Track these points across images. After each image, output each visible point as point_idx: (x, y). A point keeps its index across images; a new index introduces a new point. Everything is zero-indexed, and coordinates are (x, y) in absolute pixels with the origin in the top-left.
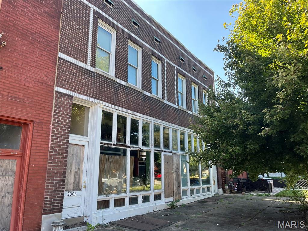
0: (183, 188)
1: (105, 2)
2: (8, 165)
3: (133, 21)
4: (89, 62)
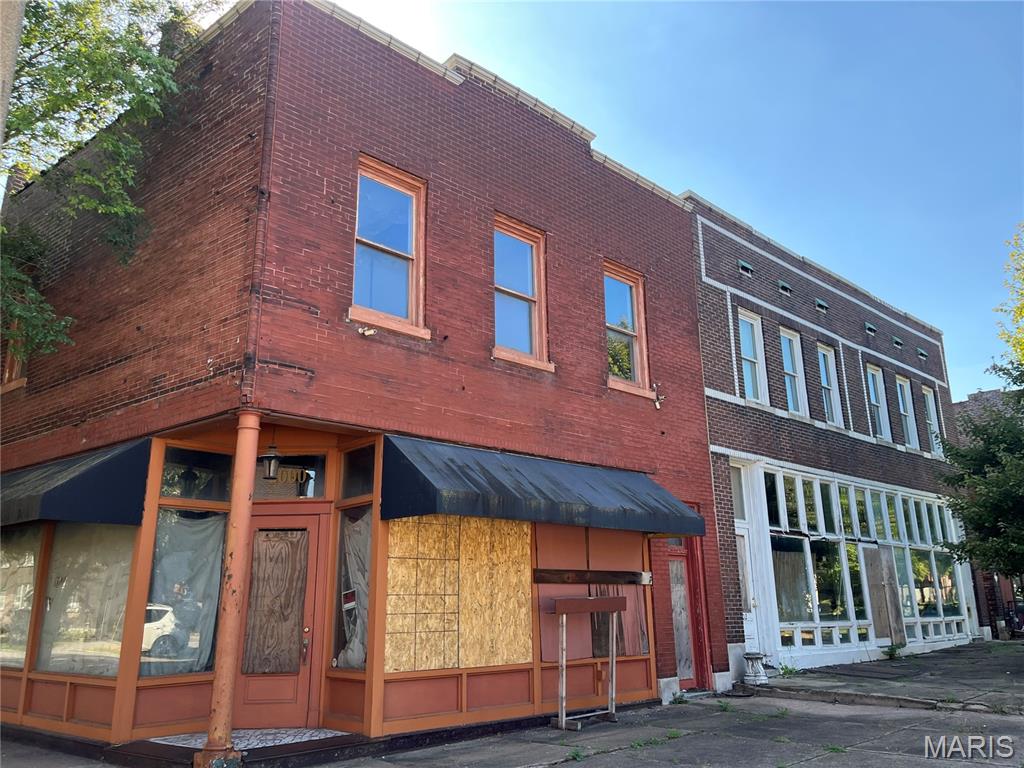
0: (905, 620)
1: (741, 271)
2: (677, 568)
3: (781, 283)
4: (737, 392)
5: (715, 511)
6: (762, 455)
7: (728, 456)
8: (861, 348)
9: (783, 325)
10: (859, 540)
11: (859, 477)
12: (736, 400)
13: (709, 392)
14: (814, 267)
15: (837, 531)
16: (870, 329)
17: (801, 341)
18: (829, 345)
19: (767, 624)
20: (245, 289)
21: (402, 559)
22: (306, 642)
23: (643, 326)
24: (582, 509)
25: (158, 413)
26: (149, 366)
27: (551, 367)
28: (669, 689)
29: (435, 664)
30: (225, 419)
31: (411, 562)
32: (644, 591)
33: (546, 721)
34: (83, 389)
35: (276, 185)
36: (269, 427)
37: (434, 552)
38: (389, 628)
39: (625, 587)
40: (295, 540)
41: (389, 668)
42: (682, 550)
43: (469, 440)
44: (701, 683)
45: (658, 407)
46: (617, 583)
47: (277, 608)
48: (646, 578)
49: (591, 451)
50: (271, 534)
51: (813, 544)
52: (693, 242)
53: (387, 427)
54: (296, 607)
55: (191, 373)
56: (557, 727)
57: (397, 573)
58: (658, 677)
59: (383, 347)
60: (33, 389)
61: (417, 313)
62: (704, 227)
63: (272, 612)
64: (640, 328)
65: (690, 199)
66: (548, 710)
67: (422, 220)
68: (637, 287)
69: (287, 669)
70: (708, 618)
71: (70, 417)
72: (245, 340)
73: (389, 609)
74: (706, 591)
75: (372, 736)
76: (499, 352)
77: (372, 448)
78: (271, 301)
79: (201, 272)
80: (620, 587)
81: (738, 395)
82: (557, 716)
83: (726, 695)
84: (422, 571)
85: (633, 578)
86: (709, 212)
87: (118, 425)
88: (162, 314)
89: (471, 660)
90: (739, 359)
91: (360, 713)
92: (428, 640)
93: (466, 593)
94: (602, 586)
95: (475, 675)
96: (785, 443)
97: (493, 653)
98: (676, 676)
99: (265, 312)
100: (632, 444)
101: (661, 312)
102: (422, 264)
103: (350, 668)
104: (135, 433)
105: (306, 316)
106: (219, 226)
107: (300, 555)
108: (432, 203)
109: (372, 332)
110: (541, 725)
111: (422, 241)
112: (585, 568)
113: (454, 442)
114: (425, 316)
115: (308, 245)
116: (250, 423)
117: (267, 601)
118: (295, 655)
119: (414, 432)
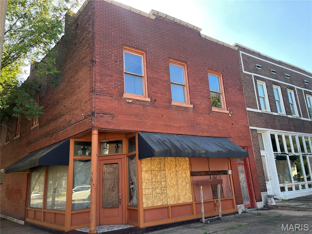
1: (257, 68)
2: (241, 168)
3: (272, 70)
4: (258, 108)
5: (253, 148)
6: (269, 128)
7: (256, 130)
8: (303, 89)
9: (274, 84)
10: (307, 154)
11: (306, 133)
12: (258, 111)
13: (248, 109)
14: (284, 63)
15: (299, 152)
16: (306, 82)
17: (281, 89)
18: (291, 89)
19: (275, 185)
20: (91, 91)
21: (147, 171)
22: (120, 198)
23: (223, 90)
24: (204, 152)
25: (71, 131)
26: (68, 117)
27: (192, 106)
28: (241, 208)
29: (160, 204)
30: (89, 132)
31: (150, 172)
32: (230, 176)
33: (198, 220)
34: (52, 125)
35: (98, 58)
36: (101, 133)
37: (157, 168)
38: (144, 193)
39: (222, 175)
40: (115, 167)
41: (145, 206)
42: (243, 162)
43: (165, 132)
44: (253, 206)
45: (230, 116)
46: (220, 174)
47: (111, 188)
48: (230, 172)
49: (207, 132)
50: (108, 165)
51: (290, 157)
52: (239, 60)
53: (138, 130)
54: (116, 187)
55: (78, 118)
56: (202, 222)
57: (145, 176)
58: (237, 204)
59: (135, 105)
60: (41, 127)
61: (146, 93)
62: (243, 54)
63: (110, 189)
64: (222, 90)
65: (237, 46)
66: (199, 217)
67: (145, 64)
68: (220, 77)
69: (115, 206)
70: (253, 184)
71: (50, 134)
72: (91, 107)
73: (143, 187)
74: (252, 175)
75: (141, 227)
76: (174, 103)
77: (135, 137)
78: (98, 95)
79: (79, 88)
80: (221, 176)
81: (259, 109)
82: (202, 219)
83: (261, 209)
84: (153, 175)
85: (225, 173)
86: (244, 49)
87: (62, 136)
88: (70, 101)
89: (171, 202)
90: (258, 97)
91: (137, 220)
92: (157, 196)
93: (168, 181)
94: (215, 176)
95: (173, 206)
96: (277, 124)
97: (179, 199)
98: (243, 203)
99: (97, 98)
100: (222, 129)
101: (229, 84)
102: (146, 78)
103: (134, 206)
104: (65, 138)
105: (110, 98)
106: (83, 73)
107: (117, 171)
108: (148, 58)
109: (131, 101)
110: (197, 222)
111: (146, 70)
112: (208, 170)
113: (161, 133)
114: (148, 94)
115: (109, 76)
116: (95, 132)
117: (108, 186)
118: (117, 202)
119: (147, 131)
